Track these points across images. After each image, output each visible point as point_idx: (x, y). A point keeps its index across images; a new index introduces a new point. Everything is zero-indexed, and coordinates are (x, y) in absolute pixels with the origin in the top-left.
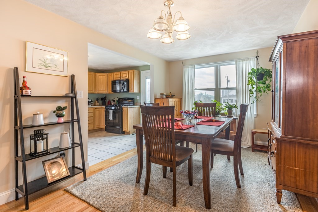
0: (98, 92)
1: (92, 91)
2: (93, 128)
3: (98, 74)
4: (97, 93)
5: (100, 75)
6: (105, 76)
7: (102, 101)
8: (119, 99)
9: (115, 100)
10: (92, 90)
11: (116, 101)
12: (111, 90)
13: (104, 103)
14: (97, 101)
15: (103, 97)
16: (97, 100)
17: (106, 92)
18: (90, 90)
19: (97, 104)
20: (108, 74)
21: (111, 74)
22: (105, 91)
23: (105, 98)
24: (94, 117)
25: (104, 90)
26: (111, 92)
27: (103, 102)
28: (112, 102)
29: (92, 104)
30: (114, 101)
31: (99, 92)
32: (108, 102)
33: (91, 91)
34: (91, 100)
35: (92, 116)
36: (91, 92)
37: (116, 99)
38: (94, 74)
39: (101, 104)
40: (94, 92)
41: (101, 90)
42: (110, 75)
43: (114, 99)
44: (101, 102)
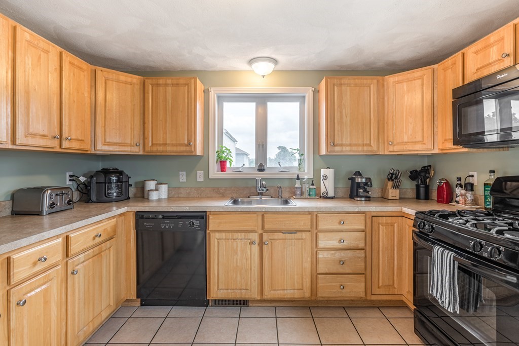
0: (391, 148)
1: (369, 145)
2: (362, 295)
3: (391, 79)
4: (387, 153)
5: (398, 82)
6: (421, 78)
7: (415, 183)
8: (499, 181)
9: (474, 180)
10: (366, 141)
11: (480, 190)
12: (450, 135)
13: (422, 190)
14: (390, 183)
15: (419, 169)
16: (393, 177)
17: (430, 147)
18: (360, 142)
19: (393, 193)
20: (435, 66)
21: (449, 61)
22: (422, 142)
23: (426, 170)
24: (368, 248)
25: (419, 138)
26: (450, 145)
27: (418, 187)
28: (458, 191)
29: (368, 195)
30: (470, 187)
31: (396, 148)
32: (440, 188)
33: (363, 145)
34: (364, 180)
35: (362, 245)
36: (366, 148)
37: (481, 179)
38: (375, 81)
39: (411, 194)
40: (375, 149)
41: (406, 140)
42: (445, 70)
43: (471, 180)
44: (409, 186)
